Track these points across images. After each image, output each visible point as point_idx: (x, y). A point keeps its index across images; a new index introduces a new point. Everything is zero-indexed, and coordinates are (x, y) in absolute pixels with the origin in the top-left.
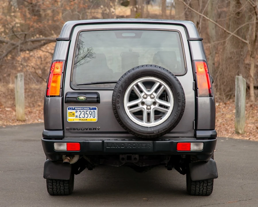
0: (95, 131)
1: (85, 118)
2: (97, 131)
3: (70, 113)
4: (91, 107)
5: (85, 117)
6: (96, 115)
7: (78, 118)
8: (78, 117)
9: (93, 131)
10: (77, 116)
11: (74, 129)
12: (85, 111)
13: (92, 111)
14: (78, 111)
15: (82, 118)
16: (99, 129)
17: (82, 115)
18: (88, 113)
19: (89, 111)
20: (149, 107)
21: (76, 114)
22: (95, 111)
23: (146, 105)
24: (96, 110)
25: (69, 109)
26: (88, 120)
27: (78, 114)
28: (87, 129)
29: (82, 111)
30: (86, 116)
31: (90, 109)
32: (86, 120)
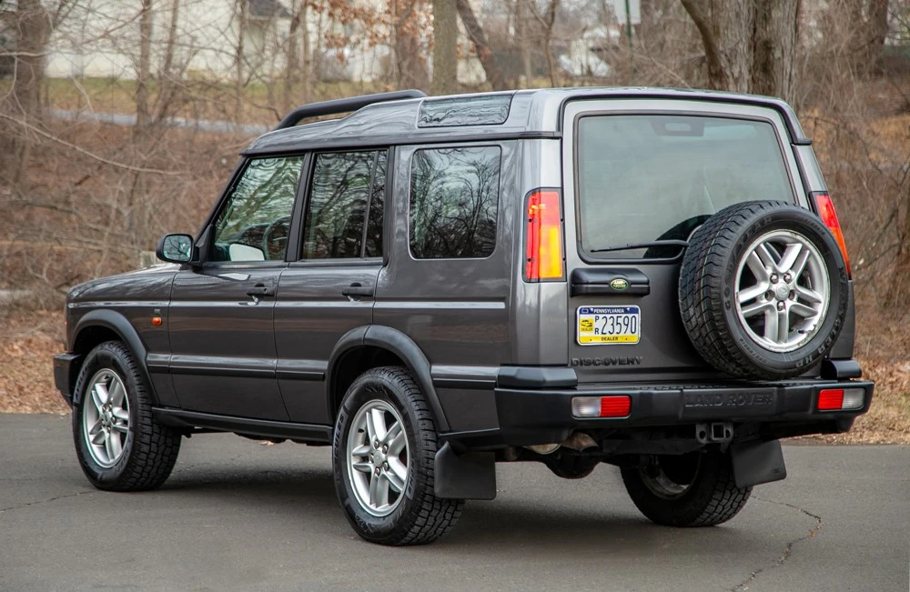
0: (631, 366)
1: (615, 335)
2: (635, 366)
3: (584, 323)
4: (628, 307)
5: (616, 331)
6: (638, 328)
7: (600, 335)
8: (600, 331)
9: (627, 367)
10: (597, 330)
11: (588, 363)
12: (615, 316)
13: (630, 316)
14: (601, 316)
15: (608, 335)
16: (638, 363)
17: (608, 328)
18: (620, 320)
19: (624, 315)
20: (781, 304)
21: (595, 325)
22: (637, 315)
23: (777, 299)
24: (637, 313)
25: (581, 313)
26: (619, 340)
27: (599, 324)
28: (614, 363)
29: (608, 316)
30: (617, 328)
31: (626, 311)
32: (617, 338)
